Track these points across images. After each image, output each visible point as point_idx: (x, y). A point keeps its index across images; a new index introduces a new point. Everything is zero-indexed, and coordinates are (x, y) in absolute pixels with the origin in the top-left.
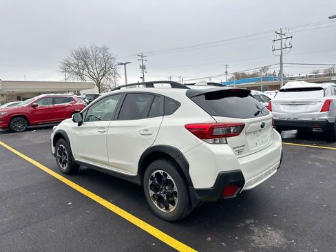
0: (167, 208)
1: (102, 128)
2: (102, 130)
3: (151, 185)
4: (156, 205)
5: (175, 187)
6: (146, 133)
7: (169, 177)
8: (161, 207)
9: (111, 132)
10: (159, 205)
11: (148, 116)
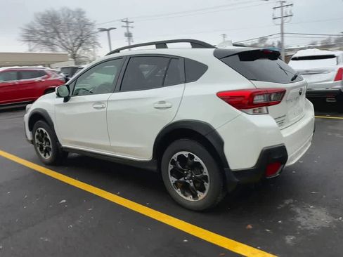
0: (195, 196)
1: (99, 103)
2: (100, 106)
3: (171, 171)
4: (180, 193)
5: (205, 170)
6: (162, 106)
7: (197, 159)
8: (186, 196)
9: (111, 107)
10: (183, 193)
11: (163, 85)
